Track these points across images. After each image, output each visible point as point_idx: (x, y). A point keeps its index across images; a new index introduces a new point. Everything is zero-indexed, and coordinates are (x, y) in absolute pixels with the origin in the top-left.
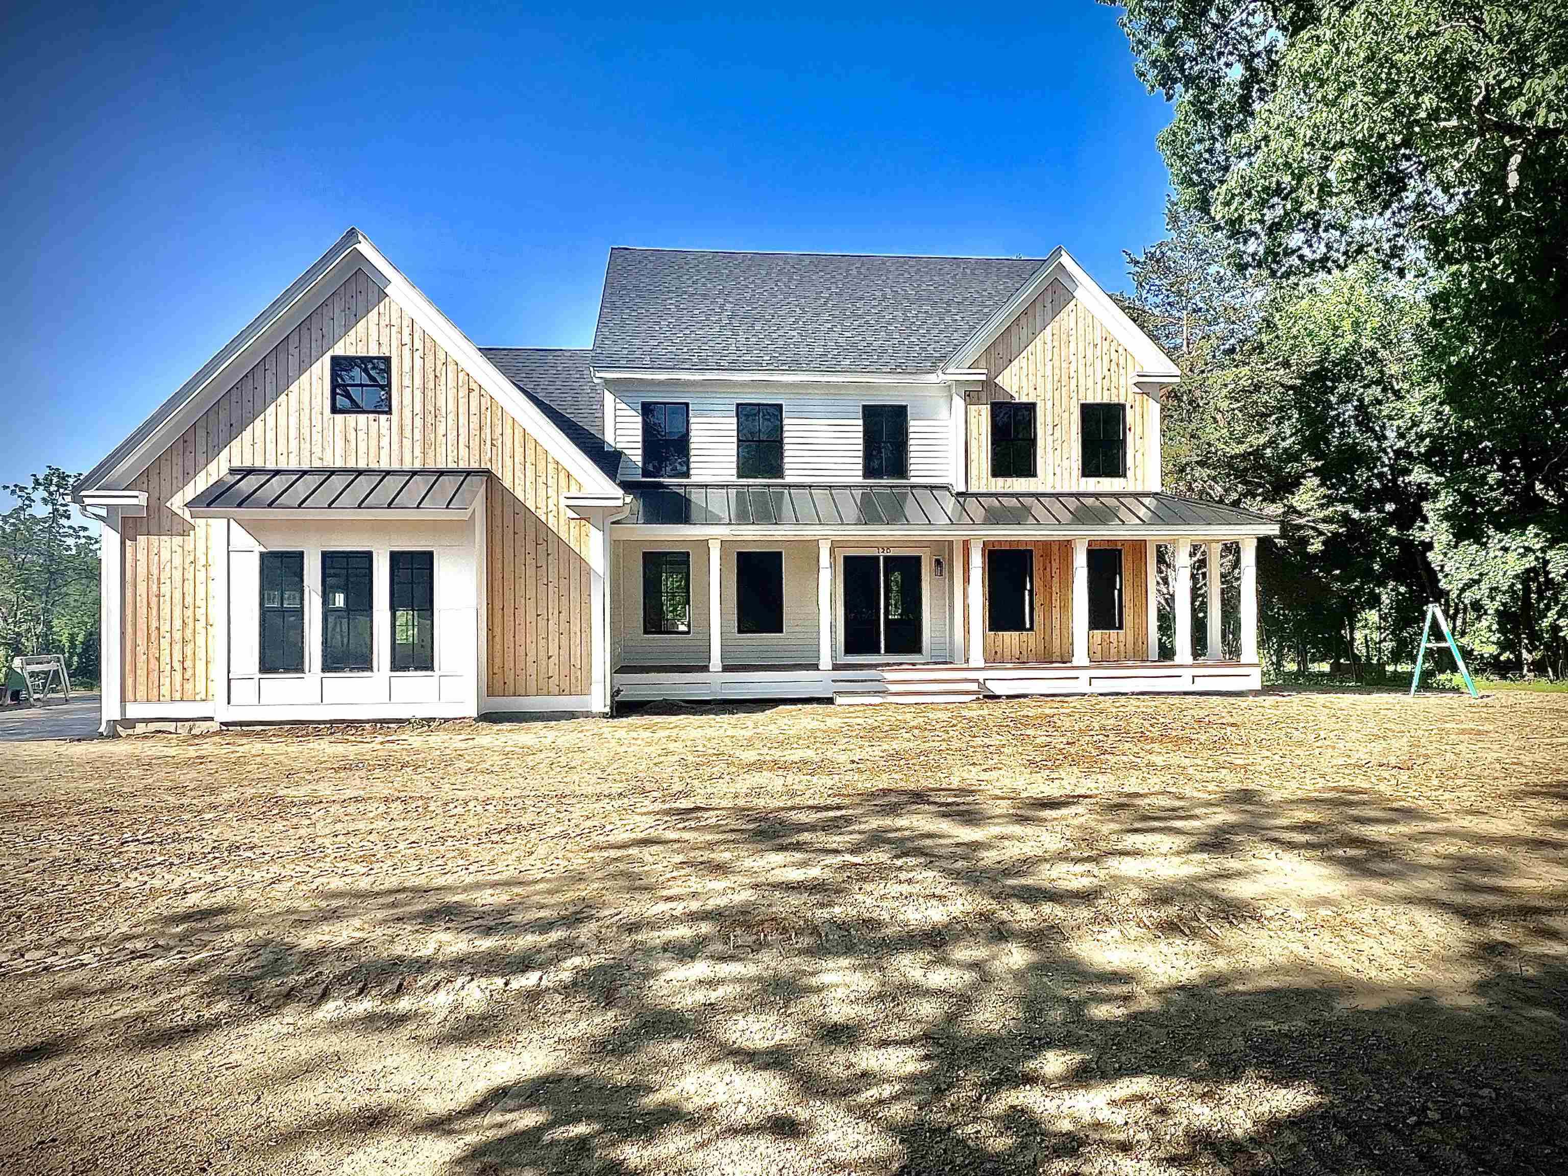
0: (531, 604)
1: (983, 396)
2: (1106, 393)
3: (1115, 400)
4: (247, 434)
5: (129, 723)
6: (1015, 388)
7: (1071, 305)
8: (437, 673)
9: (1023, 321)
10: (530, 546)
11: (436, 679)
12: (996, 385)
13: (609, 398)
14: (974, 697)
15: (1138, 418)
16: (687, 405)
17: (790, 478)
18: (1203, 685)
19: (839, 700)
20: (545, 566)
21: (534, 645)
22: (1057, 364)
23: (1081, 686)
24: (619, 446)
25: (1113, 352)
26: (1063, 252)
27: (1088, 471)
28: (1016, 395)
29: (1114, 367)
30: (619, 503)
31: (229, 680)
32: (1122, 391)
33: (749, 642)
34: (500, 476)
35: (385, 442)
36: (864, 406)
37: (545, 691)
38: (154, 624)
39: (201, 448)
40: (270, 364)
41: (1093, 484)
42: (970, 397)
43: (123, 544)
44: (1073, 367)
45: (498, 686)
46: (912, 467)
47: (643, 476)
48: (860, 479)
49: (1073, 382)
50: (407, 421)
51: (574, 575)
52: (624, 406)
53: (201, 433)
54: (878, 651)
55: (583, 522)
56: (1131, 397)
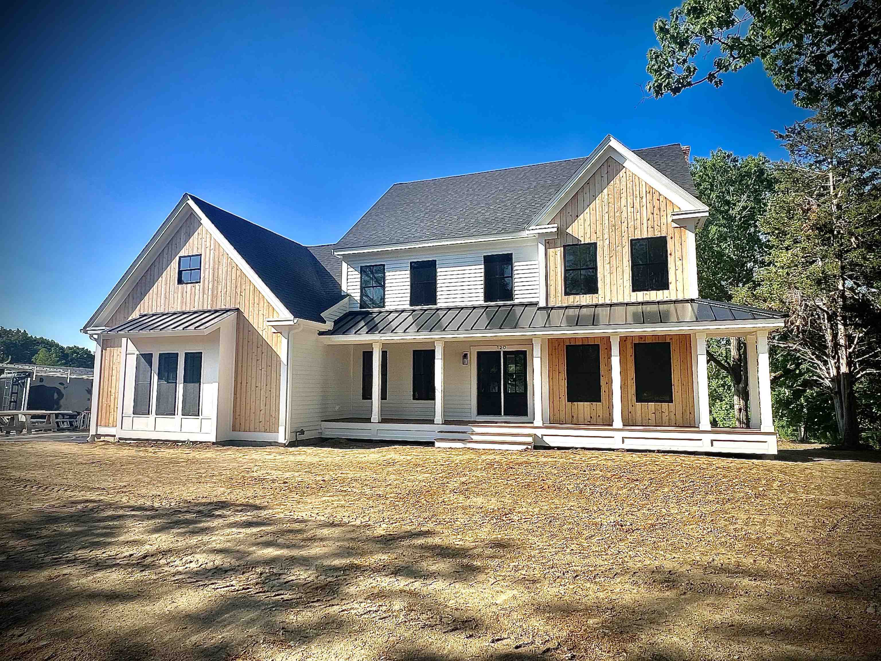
0: (254, 381)
1: (559, 241)
2: (650, 229)
3: (658, 234)
4: (146, 298)
5: (99, 436)
6: (581, 234)
7: (622, 173)
8: (200, 417)
9: (586, 189)
10: (255, 348)
11: (200, 420)
12: (567, 234)
13: (344, 265)
14: (524, 447)
15: (678, 245)
16: (384, 265)
17: (441, 303)
18: (718, 448)
19: (437, 444)
20: (260, 360)
21: (254, 403)
22: (612, 214)
23: (616, 444)
24: (349, 292)
25: (655, 201)
26: (611, 138)
27: (637, 287)
28: (582, 239)
29: (656, 211)
30: (291, 323)
31: (122, 417)
32: (664, 228)
33: (420, 406)
34: (243, 311)
35: (197, 297)
36: (484, 257)
37: (258, 429)
38: (110, 389)
39: (131, 304)
40: (157, 263)
41: (641, 296)
42: (549, 244)
43: (102, 351)
44: (624, 215)
45: (237, 426)
46: (516, 293)
47: (360, 308)
48: (482, 303)
49: (625, 224)
50: (206, 286)
51: (274, 366)
52: (352, 269)
53: (131, 298)
54: (500, 414)
55: (279, 334)
56: (671, 231)
